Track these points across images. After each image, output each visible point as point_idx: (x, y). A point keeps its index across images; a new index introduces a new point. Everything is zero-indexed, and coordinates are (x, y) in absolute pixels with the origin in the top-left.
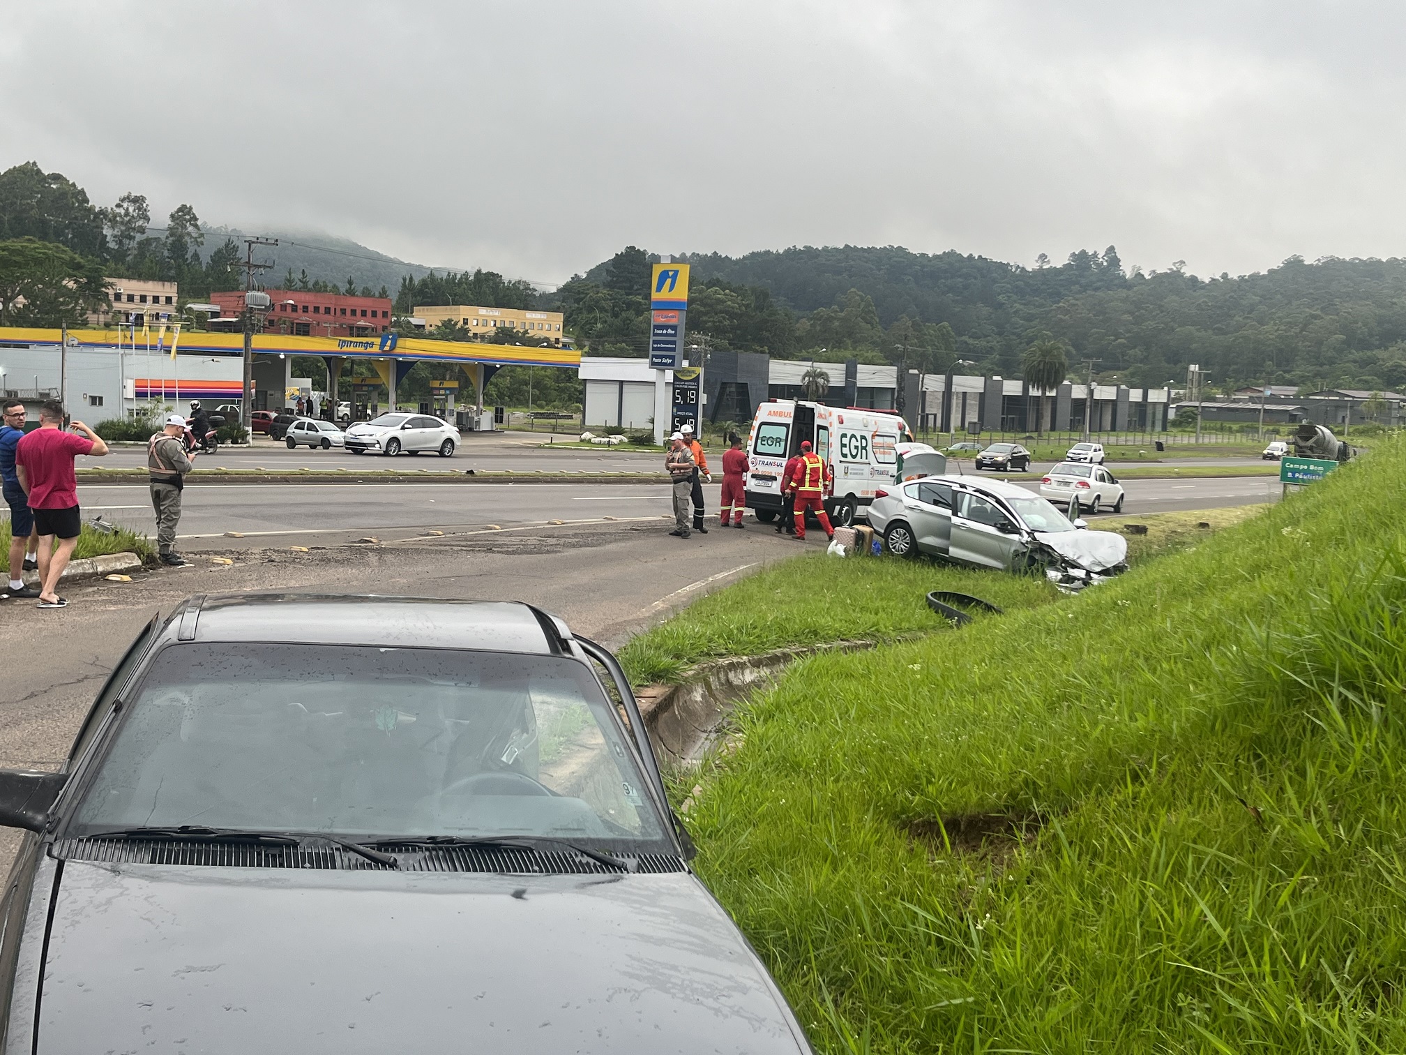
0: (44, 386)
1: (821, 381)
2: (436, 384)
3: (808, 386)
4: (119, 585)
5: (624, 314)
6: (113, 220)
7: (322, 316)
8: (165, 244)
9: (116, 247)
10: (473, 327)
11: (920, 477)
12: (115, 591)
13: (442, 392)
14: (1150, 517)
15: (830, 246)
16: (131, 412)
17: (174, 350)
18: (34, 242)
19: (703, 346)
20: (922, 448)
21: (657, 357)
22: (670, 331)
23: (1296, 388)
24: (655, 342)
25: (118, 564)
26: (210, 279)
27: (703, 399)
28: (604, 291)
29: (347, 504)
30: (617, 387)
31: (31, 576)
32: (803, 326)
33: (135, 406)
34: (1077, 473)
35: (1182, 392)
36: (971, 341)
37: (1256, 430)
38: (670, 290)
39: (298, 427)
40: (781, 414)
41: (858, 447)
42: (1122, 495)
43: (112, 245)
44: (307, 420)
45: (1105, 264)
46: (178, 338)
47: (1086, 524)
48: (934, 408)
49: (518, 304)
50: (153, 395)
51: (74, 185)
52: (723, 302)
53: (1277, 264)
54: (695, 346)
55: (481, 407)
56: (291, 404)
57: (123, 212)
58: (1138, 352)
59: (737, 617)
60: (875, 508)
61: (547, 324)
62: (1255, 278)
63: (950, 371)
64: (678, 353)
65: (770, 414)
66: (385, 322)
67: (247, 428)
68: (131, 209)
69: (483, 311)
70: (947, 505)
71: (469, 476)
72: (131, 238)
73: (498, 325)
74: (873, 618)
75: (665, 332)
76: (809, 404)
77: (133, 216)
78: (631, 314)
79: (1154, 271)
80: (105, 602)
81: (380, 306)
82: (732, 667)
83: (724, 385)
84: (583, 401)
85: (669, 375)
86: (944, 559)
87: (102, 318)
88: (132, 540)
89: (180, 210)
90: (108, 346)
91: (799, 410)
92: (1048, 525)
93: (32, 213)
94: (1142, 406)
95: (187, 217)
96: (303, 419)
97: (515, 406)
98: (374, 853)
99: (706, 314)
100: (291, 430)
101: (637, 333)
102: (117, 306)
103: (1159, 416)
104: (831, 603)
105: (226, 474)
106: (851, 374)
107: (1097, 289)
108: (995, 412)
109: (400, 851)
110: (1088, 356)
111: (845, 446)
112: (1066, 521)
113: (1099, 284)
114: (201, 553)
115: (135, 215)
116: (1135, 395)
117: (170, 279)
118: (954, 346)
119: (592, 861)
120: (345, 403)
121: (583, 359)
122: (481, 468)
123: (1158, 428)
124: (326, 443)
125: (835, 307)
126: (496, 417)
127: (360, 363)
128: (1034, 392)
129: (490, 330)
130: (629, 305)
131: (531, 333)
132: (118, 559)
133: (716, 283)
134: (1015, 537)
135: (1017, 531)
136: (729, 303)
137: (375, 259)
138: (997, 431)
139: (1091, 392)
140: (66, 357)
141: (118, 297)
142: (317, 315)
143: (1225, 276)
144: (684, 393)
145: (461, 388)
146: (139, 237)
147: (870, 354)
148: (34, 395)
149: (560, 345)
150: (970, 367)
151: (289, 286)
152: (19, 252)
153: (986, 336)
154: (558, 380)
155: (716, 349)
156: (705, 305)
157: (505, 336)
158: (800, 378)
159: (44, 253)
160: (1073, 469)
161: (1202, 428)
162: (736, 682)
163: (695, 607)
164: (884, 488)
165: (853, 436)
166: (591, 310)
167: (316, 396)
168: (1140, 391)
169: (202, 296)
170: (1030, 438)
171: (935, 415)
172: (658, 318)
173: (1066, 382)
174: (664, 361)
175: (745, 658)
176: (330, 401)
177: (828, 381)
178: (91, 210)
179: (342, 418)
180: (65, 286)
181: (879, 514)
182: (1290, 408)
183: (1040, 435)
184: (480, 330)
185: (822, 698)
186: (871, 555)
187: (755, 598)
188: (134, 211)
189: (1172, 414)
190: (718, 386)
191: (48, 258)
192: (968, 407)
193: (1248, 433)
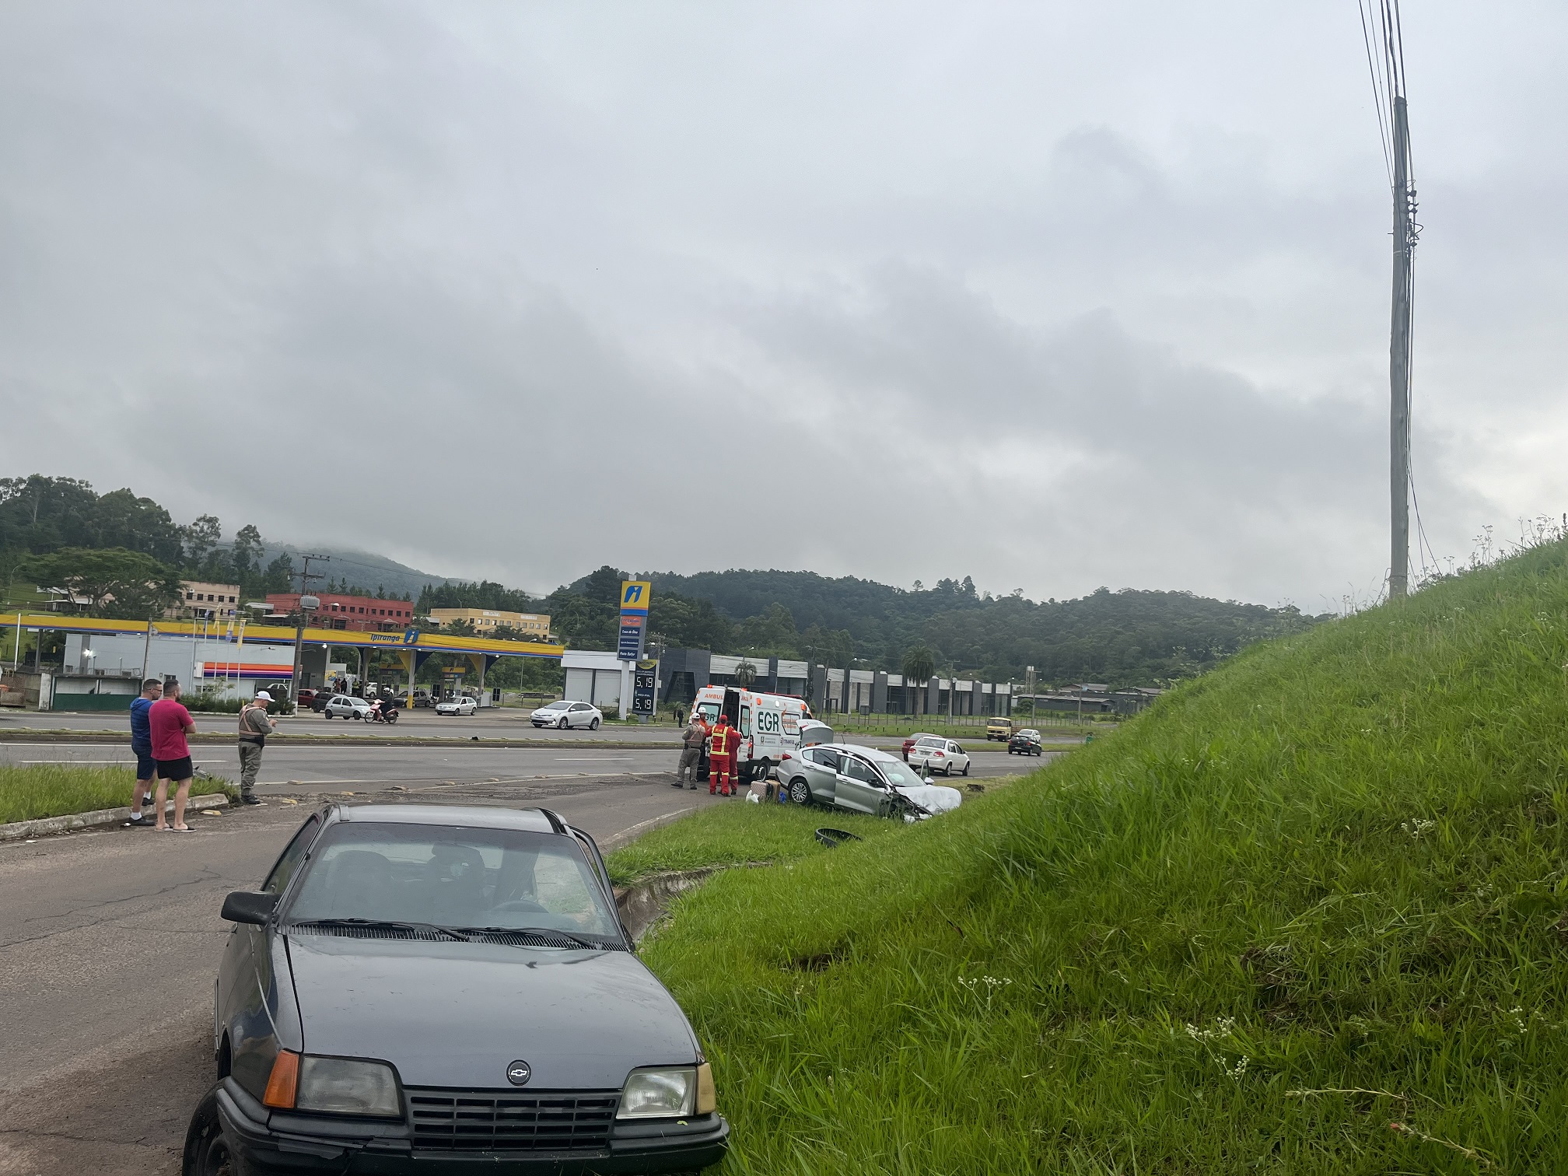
0: (127, 667)
1: (750, 672)
2: (447, 670)
3: (740, 676)
4: (212, 818)
5: (599, 618)
6: (190, 535)
7: (357, 615)
8: (231, 555)
9: (191, 556)
10: (479, 625)
11: (816, 744)
12: (210, 822)
13: (452, 676)
14: (989, 780)
15: (759, 569)
16: (198, 688)
17: (240, 640)
18: (124, 551)
19: (660, 644)
20: (816, 724)
21: (624, 651)
22: (634, 632)
23: (1106, 686)
24: (622, 640)
25: (211, 802)
26: (267, 583)
27: (659, 684)
28: (583, 600)
29: (381, 761)
30: (591, 674)
31: (146, 810)
32: (738, 629)
33: (202, 683)
34: (935, 745)
35: (1022, 686)
36: (865, 644)
37: (1076, 716)
38: (636, 601)
39: (337, 702)
40: (715, 696)
41: (771, 722)
42: (969, 762)
43: (187, 555)
44: (343, 697)
45: (964, 589)
46: (243, 631)
47: (932, 781)
48: (836, 694)
49: (514, 608)
50: (218, 675)
51: (160, 507)
52: (675, 609)
53: (1090, 593)
54: (653, 644)
55: (482, 688)
56: (329, 684)
57: (198, 529)
58: (989, 655)
59: (674, 845)
60: (781, 767)
61: (536, 623)
62: (1074, 602)
63: (847, 666)
64: (640, 649)
65: (707, 696)
66: (407, 620)
67: (294, 703)
68: (205, 527)
69: (486, 613)
70: (833, 766)
71: (474, 742)
72: (205, 550)
73: (498, 624)
74: (774, 846)
75: (630, 632)
76: (735, 690)
77: (207, 533)
78: (604, 617)
79: (1000, 596)
80: (205, 830)
81: (404, 607)
82: (670, 878)
83: (675, 674)
84: (563, 685)
85: (632, 665)
86: (831, 806)
87: (175, 613)
88: (222, 787)
89: (246, 529)
90: (182, 635)
91: (728, 693)
92: (906, 781)
93: (123, 528)
94: (992, 696)
95: (252, 535)
96: (339, 696)
97: (509, 688)
98: (456, 933)
99: (662, 619)
100: (330, 704)
101: (609, 632)
102: (188, 603)
103: (1005, 704)
104: (745, 836)
105: (285, 737)
106: (773, 667)
107: (958, 608)
108: (882, 699)
109: (470, 935)
110: (951, 658)
111: (762, 721)
112: (918, 778)
113: (960, 604)
114: (272, 796)
115: (209, 531)
116: (987, 688)
117: (234, 583)
118: (852, 648)
119: (576, 943)
120: (373, 684)
121: (565, 652)
122: (484, 735)
123: (1004, 713)
124: (357, 715)
125: (762, 616)
126: (494, 696)
127: (386, 652)
128: (911, 684)
129: (492, 627)
130: (603, 611)
131: (524, 631)
132: (211, 799)
133: (671, 595)
134: (882, 790)
135: (883, 785)
136: (681, 610)
137: (401, 570)
138: (883, 713)
139: (953, 685)
140: (149, 644)
141: (190, 596)
142: (353, 614)
143: (1052, 600)
144: (643, 679)
145: (468, 672)
146: (210, 549)
147: (788, 652)
148: (118, 674)
149: (547, 641)
150: (865, 664)
151: (331, 590)
152: (111, 559)
153: (876, 641)
154: (544, 668)
155: (670, 646)
156: (662, 612)
157: (503, 633)
158: (734, 669)
159: (132, 561)
160: (933, 742)
161: (1036, 715)
162: (672, 890)
163: (645, 837)
164: (789, 752)
165: (768, 714)
166: (572, 614)
167: (349, 677)
168: (989, 686)
169: (260, 597)
170: (908, 719)
171: (837, 700)
172: (625, 622)
173: (934, 677)
174: (629, 654)
175: (679, 872)
176: (361, 682)
177: (755, 672)
178: (172, 527)
179: (369, 695)
180: (147, 587)
181: (784, 772)
182: (1102, 700)
183: (915, 717)
184: (483, 628)
185: (731, 895)
186: (779, 803)
187: (689, 831)
188: (208, 528)
189: (1014, 703)
190: (671, 675)
191: (135, 564)
192: (861, 695)
193: (1071, 718)
